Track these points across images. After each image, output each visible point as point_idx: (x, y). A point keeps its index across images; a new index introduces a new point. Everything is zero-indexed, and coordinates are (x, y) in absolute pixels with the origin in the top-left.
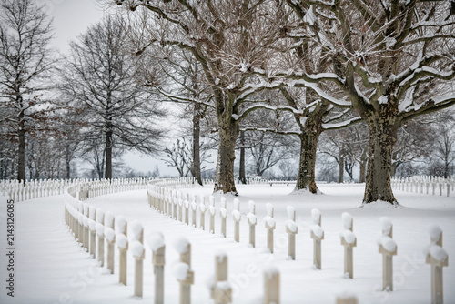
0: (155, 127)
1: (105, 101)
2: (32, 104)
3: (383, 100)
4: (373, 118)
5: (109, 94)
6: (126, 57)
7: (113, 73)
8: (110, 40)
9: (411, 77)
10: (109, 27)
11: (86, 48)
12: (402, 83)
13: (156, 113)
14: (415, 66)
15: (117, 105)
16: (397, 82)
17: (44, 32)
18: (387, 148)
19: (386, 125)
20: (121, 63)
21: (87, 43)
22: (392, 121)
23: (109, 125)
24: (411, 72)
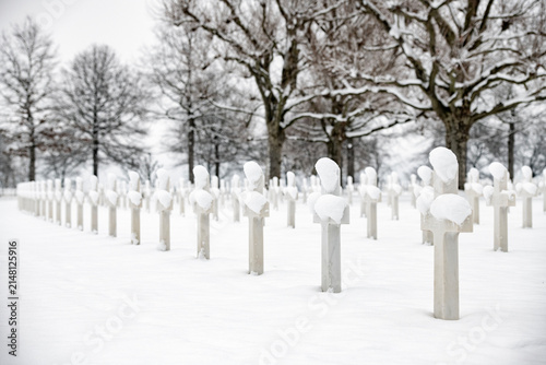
0: (139, 145)
1: (92, 121)
2: (42, 122)
3: (459, 103)
4: (449, 119)
5: (95, 115)
6: (111, 81)
7: (99, 95)
8: (95, 66)
9: (484, 83)
10: (94, 54)
11: (75, 73)
12: (476, 88)
13: (137, 131)
14: (486, 73)
15: (103, 125)
16: (471, 87)
17: (51, 57)
18: (462, 145)
19: (461, 125)
20: (107, 86)
21: (75, 68)
22: (466, 121)
23: (96, 142)
24: (483, 79)
